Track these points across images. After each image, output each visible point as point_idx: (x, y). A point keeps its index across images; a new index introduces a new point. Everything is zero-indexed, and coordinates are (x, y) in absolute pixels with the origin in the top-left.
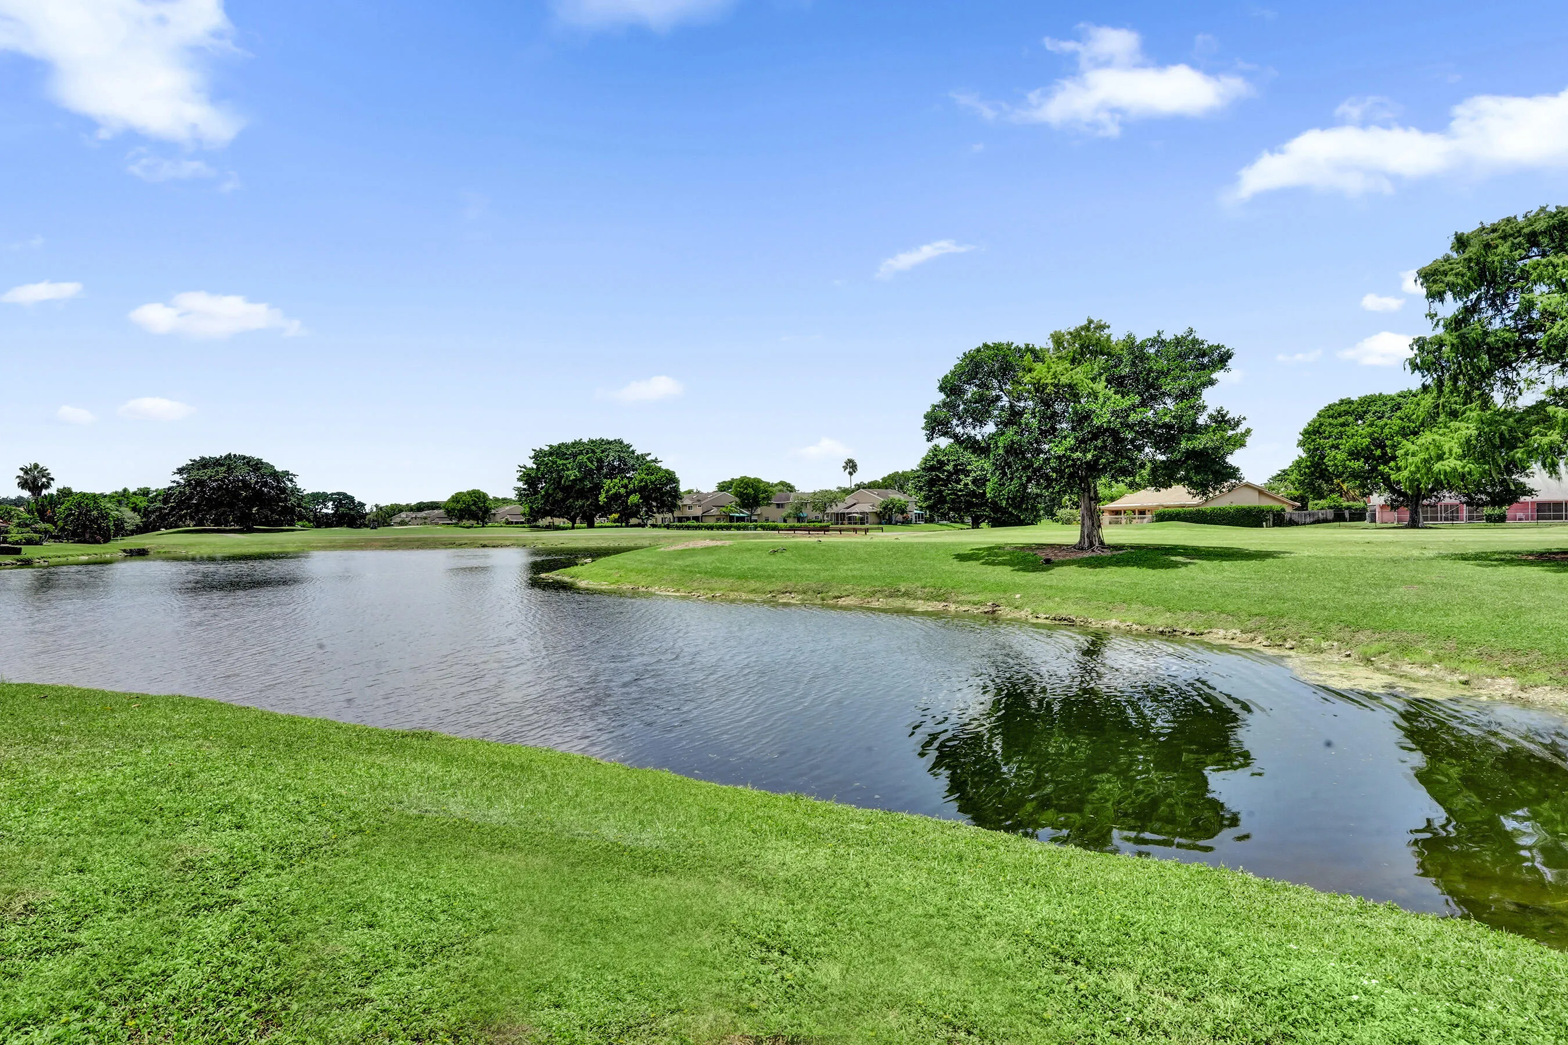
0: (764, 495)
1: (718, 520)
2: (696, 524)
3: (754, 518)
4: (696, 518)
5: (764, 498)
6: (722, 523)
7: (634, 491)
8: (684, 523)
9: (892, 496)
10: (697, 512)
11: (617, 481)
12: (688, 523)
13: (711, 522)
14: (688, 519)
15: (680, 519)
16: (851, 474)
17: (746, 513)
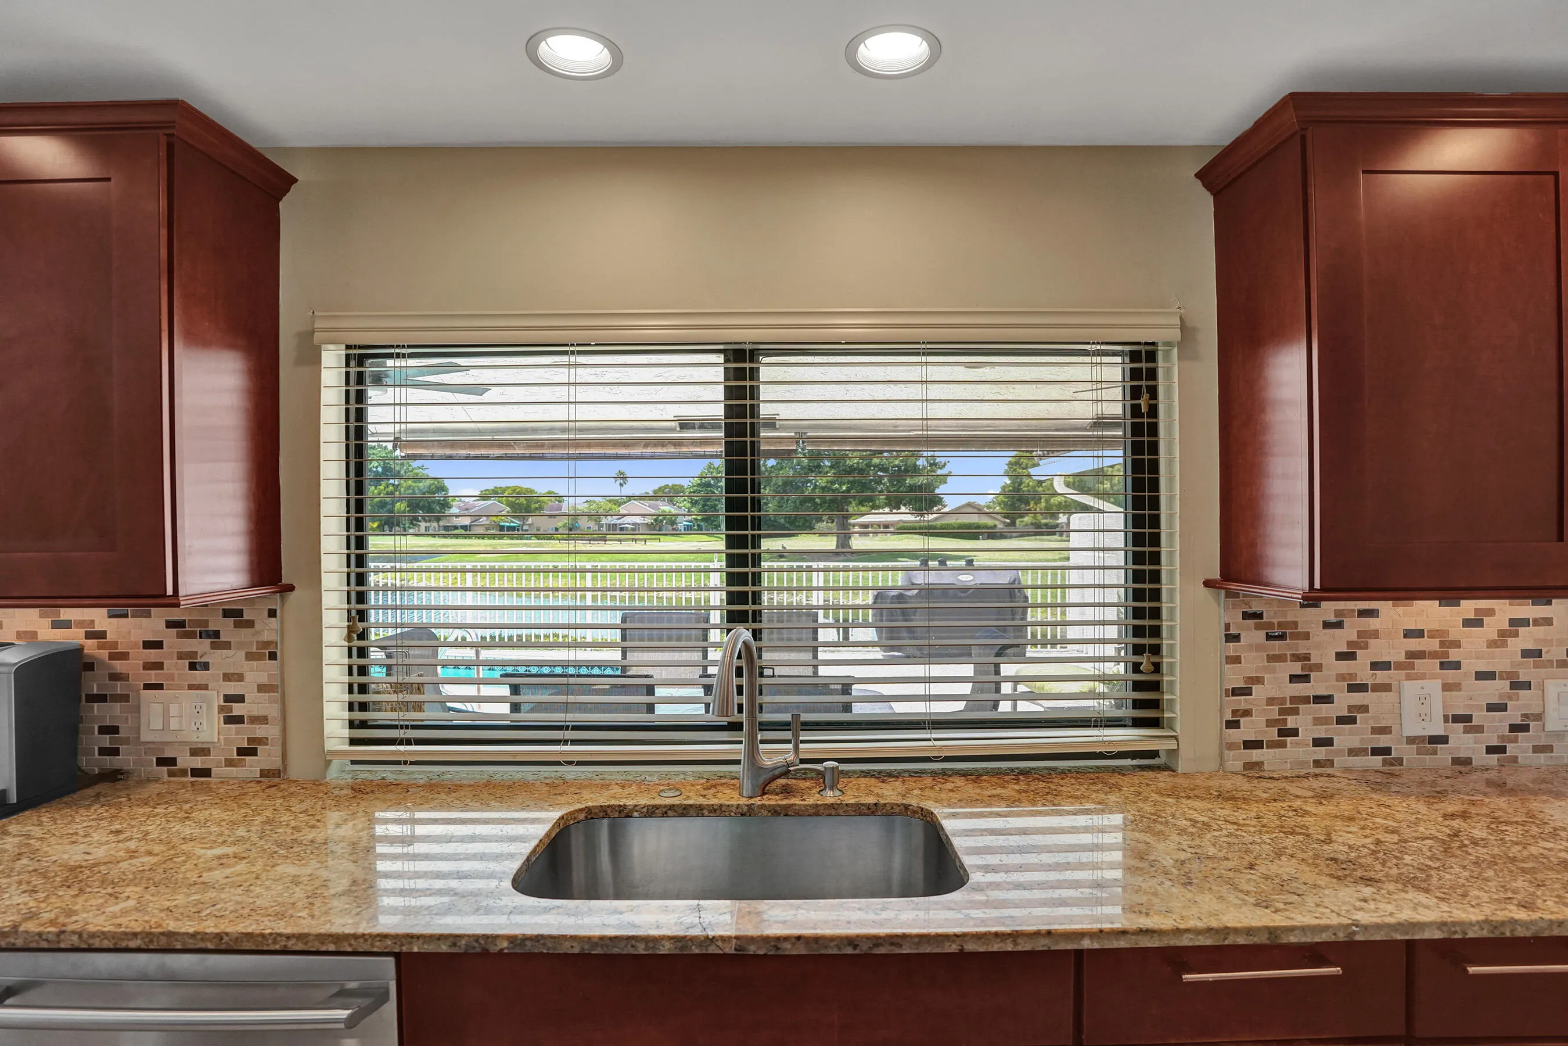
0: (537, 505)
1: (487, 529)
2: (463, 532)
3: (525, 528)
4: (465, 528)
5: (536, 509)
6: (492, 532)
7: (401, 499)
8: (450, 531)
9: (663, 508)
10: (467, 521)
11: (382, 487)
12: (456, 532)
13: (481, 531)
14: (456, 528)
15: (446, 528)
16: (621, 485)
17: (516, 523)
